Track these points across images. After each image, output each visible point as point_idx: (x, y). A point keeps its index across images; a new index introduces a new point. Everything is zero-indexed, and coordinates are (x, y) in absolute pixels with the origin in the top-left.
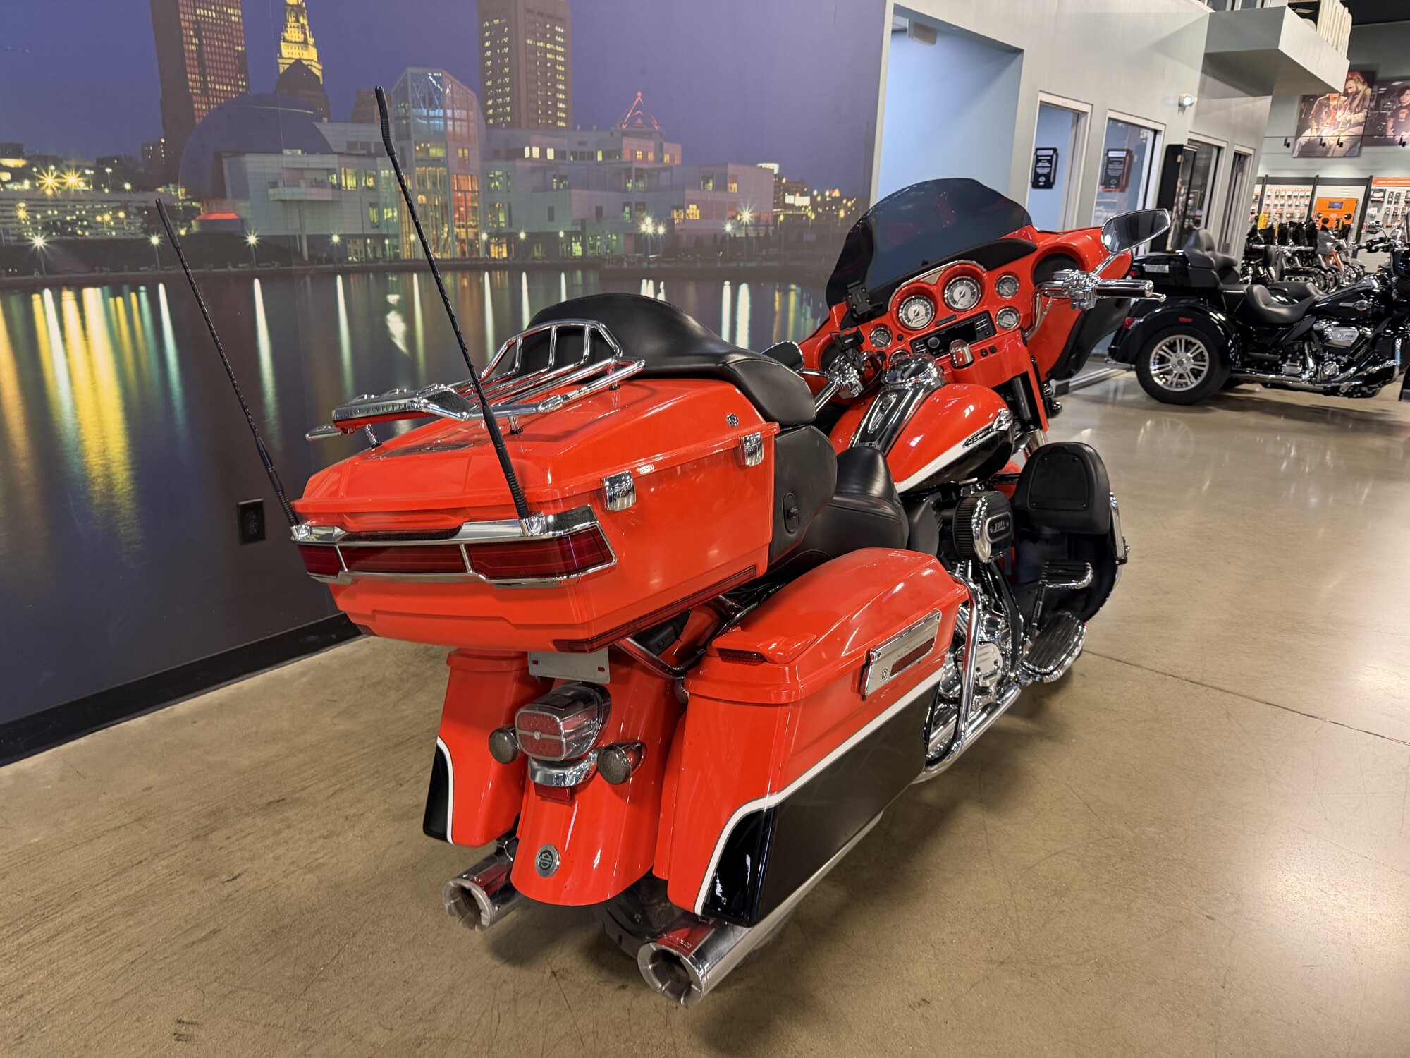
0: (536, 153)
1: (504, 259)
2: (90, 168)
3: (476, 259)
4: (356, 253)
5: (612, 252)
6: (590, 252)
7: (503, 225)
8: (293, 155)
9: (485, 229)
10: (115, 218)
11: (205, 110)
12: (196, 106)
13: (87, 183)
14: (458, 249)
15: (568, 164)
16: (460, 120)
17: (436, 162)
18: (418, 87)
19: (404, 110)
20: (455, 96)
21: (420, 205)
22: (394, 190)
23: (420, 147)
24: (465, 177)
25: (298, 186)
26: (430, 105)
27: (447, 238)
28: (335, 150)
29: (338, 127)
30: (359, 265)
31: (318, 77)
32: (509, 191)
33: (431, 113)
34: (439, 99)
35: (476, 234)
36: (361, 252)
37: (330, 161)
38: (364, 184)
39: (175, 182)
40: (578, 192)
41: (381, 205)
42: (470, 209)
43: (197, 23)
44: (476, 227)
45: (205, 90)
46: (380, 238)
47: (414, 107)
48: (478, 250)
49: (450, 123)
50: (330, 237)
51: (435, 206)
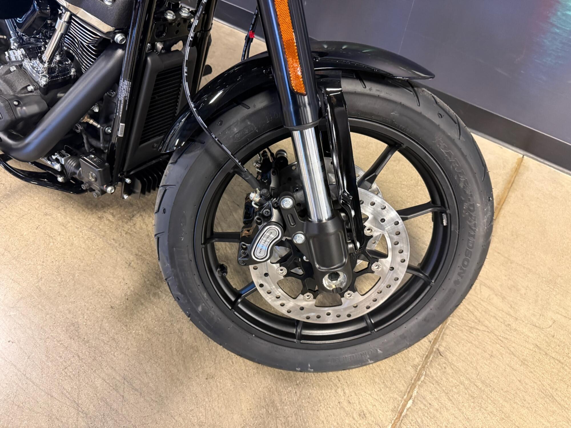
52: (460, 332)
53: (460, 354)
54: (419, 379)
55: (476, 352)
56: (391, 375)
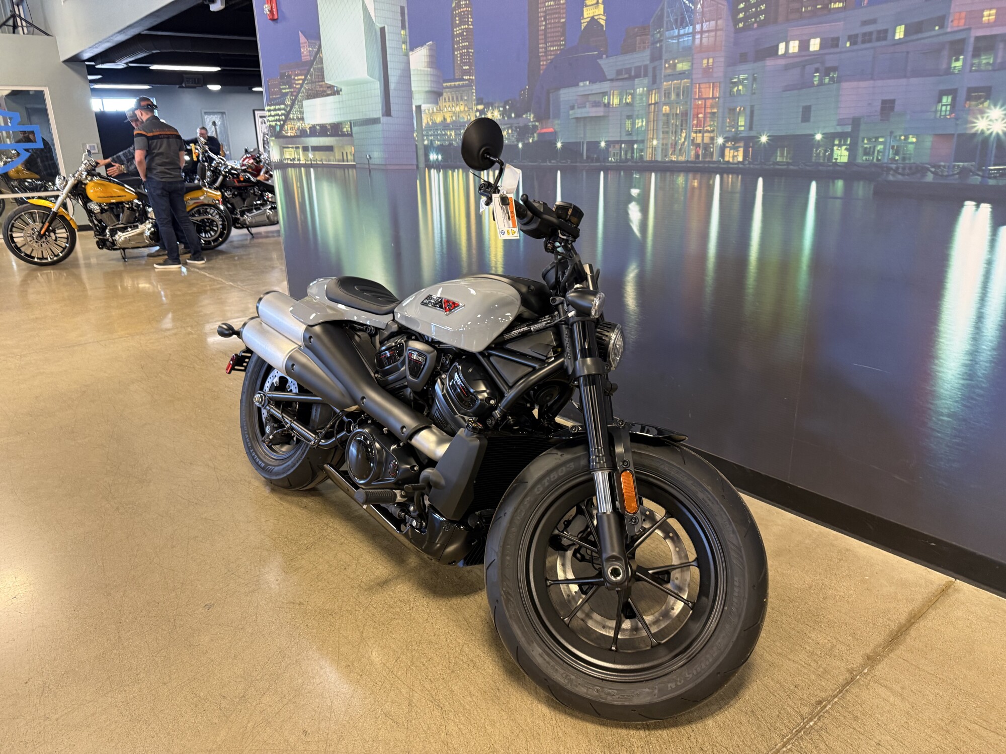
0: (794, 46)
1: (739, 162)
2: (502, 107)
3: (709, 162)
4: (614, 155)
5: (904, 159)
6: (862, 159)
7: (742, 128)
8: (584, 86)
9: (721, 133)
10: (508, 133)
11: (546, 65)
12: (541, 63)
13: (500, 115)
14: (693, 153)
15: (841, 53)
16: (708, 31)
17: (682, 75)
18: (672, 11)
19: (659, 35)
20: (706, 9)
21: (664, 114)
22: (645, 104)
23: (669, 64)
24: (707, 85)
25: (585, 107)
26: (681, 24)
27: (684, 142)
28: (609, 77)
29: (612, 60)
30: (615, 164)
31: (602, 26)
32: (754, 93)
33: (682, 32)
34: (690, 17)
35: (712, 139)
36: (617, 154)
37: (605, 86)
38: (624, 102)
39: (529, 111)
40: (854, 84)
41: (635, 116)
42: (708, 115)
43: (545, 12)
44: (713, 131)
45: (545, 52)
46: (631, 143)
47: (667, 31)
48: (712, 154)
49: (698, 36)
50: (599, 143)
51: (677, 114)
52: (842, 718)
53: (838, 736)
54: (784, 746)
55: (859, 738)
56: (753, 737)
